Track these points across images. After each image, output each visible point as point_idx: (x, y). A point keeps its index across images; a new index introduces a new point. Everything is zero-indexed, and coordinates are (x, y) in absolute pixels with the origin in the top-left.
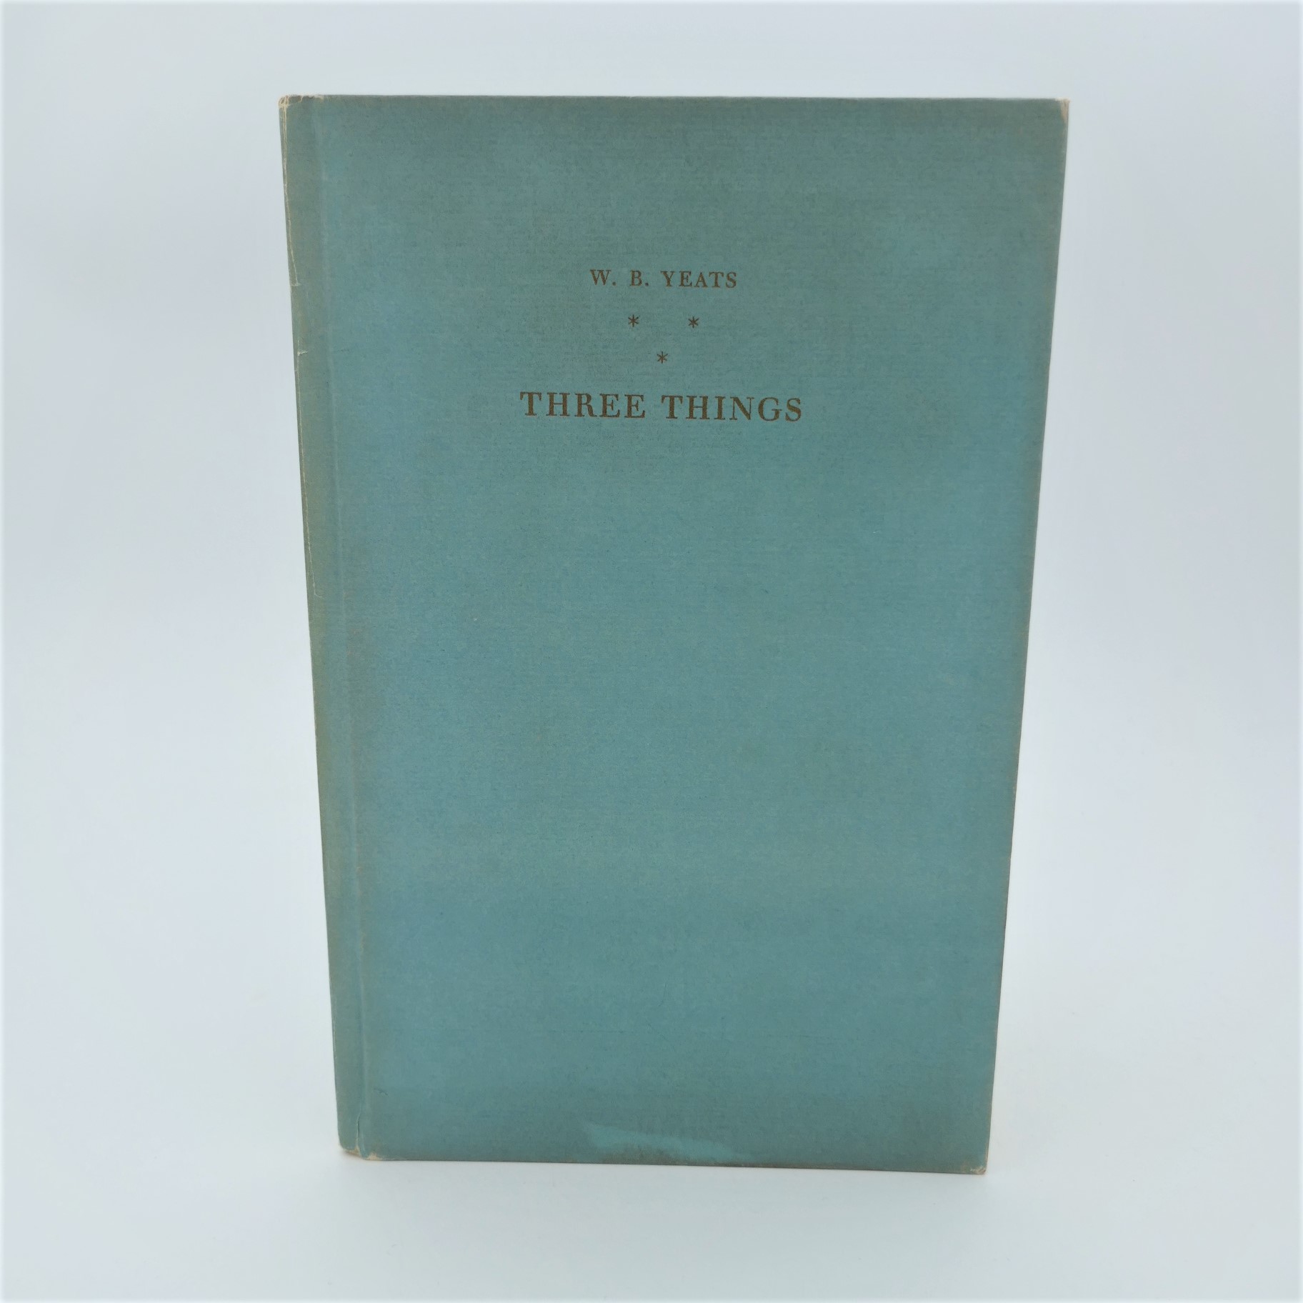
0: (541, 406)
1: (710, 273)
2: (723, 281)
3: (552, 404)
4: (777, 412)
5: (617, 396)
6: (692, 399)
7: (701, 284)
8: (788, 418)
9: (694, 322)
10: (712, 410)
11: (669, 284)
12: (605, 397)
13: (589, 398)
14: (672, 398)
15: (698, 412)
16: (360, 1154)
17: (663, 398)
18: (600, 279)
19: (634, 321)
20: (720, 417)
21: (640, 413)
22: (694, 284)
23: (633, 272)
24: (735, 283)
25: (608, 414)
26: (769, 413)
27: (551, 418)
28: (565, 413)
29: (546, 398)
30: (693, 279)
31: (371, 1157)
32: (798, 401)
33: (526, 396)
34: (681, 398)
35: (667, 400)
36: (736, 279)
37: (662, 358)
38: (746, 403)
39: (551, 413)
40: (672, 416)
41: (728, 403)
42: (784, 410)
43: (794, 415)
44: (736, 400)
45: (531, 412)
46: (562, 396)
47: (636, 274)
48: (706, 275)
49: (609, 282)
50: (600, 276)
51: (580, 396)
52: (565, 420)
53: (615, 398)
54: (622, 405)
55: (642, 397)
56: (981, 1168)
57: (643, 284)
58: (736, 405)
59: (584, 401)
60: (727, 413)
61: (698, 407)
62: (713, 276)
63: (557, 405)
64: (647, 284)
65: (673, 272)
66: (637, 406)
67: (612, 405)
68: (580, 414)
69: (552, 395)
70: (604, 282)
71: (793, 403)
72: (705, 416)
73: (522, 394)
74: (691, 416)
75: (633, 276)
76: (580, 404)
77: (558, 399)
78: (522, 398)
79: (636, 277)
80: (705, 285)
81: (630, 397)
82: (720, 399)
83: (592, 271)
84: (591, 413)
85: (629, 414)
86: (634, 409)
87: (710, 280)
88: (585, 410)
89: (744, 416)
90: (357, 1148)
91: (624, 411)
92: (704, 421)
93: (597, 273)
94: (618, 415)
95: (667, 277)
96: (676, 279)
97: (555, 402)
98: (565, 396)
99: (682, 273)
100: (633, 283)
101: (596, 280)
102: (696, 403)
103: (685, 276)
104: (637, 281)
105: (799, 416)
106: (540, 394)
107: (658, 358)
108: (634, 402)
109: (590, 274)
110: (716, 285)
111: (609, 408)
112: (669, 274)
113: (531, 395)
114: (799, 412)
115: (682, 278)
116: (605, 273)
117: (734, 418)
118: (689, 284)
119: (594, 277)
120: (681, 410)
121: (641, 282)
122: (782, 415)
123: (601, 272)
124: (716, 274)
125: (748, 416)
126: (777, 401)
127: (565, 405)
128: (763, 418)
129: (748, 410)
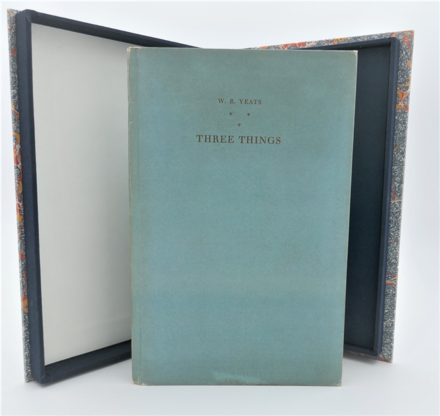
0: (203, 139)
1: (254, 100)
2: (257, 102)
3: (206, 139)
4: (273, 141)
5: (225, 136)
6: (248, 137)
7: (251, 103)
8: (277, 143)
9: (249, 114)
10: (254, 141)
11: (241, 103)
12: (222, 137)
13: (217, 137)
14: (242, 137)
15: (250, 141)
16: (139, 384)
17: (239, 137)
19: (231, 114)
20: (256, 143)
21: (232, 141)
22: (249, 103)
23: (231, 100)
24: (261, 103)
25: (223, 142)
26: (271, 141)
27: (206, 143)
28: (210, 141)
29: (204, 137)
30: (249, 102)
31: (143, 384)
32: (280, 138)
33: (198, 136)
34: (245, 137)
35: (241, 138)
36: (261, 102)
37: (239, 125)
38: (264, 139)
39: (206, 141)
40: (242, 142)
41: (259, 139)
42: (276, 141)
43: (278, 142)
44: (261, 138)
45: (200, 141)
46: (209, 136)
47: (232, 100)
48: (252, 101)
49: (224, 102)
50: (221, 101)
51: (214, 136)
52: (210, 143)
53: (225, 137)
54: (227, 139)
55: (233, 137)
56: (340, 384)
57: (234, 103)
59: (216, 137)
60: (258, 141)
61: (250, 140)
62: (255, 101)
63: (208, 139)
64: (235, 103)
65: (243, 100)
66: (231, 139)
67: (224, 139)
68: (214, 142)
69: (206, 136)
70: (222, 103)
71: (278, 139)
72: (252, 142)
73: (197, 135)
74: (248, 142)
75: (231, 101)
76: (214, 139)
77: (208, 137)
78: (197, 137)
79: (232, 101)
80: (252, 104)
81: (229, 137)
82: (256, 137)
83: (219, 99)
84: (218, 141)
85: (229, 142)
86: (230, 140)
87: (254, 102)
88: (216, 140)
89: (264, 142)
90: (138, 381)
91: (228, 141)
92: (251, 144)
93: (220, 100)
94: (226, 142)
95: (241, 101)
96: (244, 101)
97: (207, 138)
98: (210, 136)
99: (245, 100)
100: (231, 103)
101: (220, 102)
102: (249, 139)
103: (246, 101)
105: (280, 143)
106: (202, 136)
108: (230, 138)
109: (218, 100)
110: (255, 103)
111: (223, 140)
112: (241, 100)
113: (200, 136)
114: (280, 141)
115: (245, 101)
116: (222, 100)
117: (260, 143)
118: (247, 103)
119: (219, 101)
120: (245, 141)
121: (233, 102)
122: (275, 142)
123: (221, 99)
124: (255, 100)
125: (265, 142)
126: (273, 138)
127: (210, 139)
128: (269, 143)
129: (265, 141)
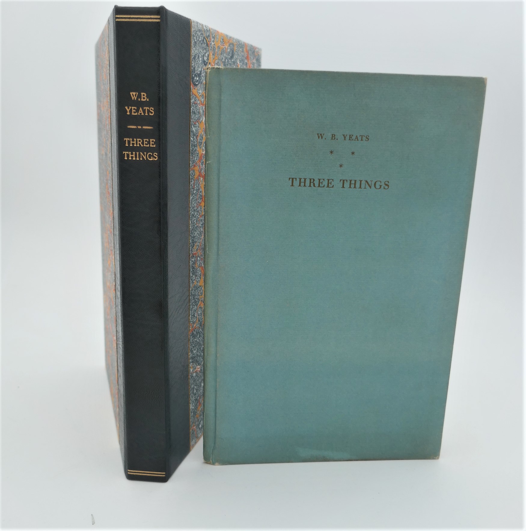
0: (296, 183)
1: (360, 136)
2: (364, 138)
4: (381, 186)
5: (324, 180)
6: (351, 181)
7: (356, 139)
8: (384, 188)
9: (353, 153)
10: (358, 185)
11: (345, 139)
12: (319, 180)
13: (314, 180)
14: (344, 181)
15: (353, 186)
16: (212, 463)
17: (341, 180)
18: (320, 137)
19: (331, 152)
20: (360, 187)
21: (332, 186)
23: (333, 135)
24: (368, 139)
25: (320, 186)
26: (378, 186)
27: (300, 187)
28: (305, 186)
29: (298, 180)
30: (354, 138)
31: (216, 464)
32: (388, 182)
33: (291, 179)
34: (347, 180)
35: (342, 181)
36: (369, 138)
37: (341, 166)
38: (370, 183)
39: (300, 185)
40: (343, 187)
41: (363, 182)
42: (383, 185)
43: (386, 187)
44: (367, 181)
45: (292, 185)
46: (304, 179)
47: (334, 136)
48: (358, 136)
49: (324, 138)
50: (320, 136)
51: (310, 179)
52: (304, 188)
53: (323, 180)
54: (325, 183)
55: (333, 180)
56: (438, 457)
57: (336, 139)
58: (366, 183)
59: (312, 181)
60: (363, 186)
61: (353, 184)
62: (361, 137)
63: (302, 182)
64: (337, 139)
65: (347, 135)
66: (331, 183)
67: (322, 183)
68: (310, 186)
69: (300, 179)
70: (322, 138)
71: (387, 183)
72: (355, 187)
73: (290, 178)
74: (350, 187)
75: (332, 136)
76: (310, 183)
77: (303, 180)
78: (289, 180)
79: (333, 137)
80: (358, 140)
81: (328, 180)
82: (361, 181)
83: (318, 134)
84: (314, 185)
85: (328, 186)
86: (330, 184)
87: (360, 138)
88: (312, 184)
89: (369, 187)
90: (211, 461)
91: (326, 185)
92: (354, 189)
93: (319, 135)
94: (324, 186)
95: (344, 137)
96: (348, 137)
97: (301, 181)
98: (305, 179)
99: (350, 135)
100: (332, 139)
101: (319, 138)
102: (352, 183)
103: (351, 137)
104: (333, 138)
105: (388, 188)
106: (296, 179)
107: (340, 166)
108: (330, 182)
109: (317, 135)
110: (362, 140)
111: (321, 184)
112: (345, 136)
113: (293, 179)
114: (388, 186)
115: (350, 137)
116: (322, 135)
117: (365, 188)
118: (352, 139)
119: (318, 136)
120: (347, 185)
121: (335, 139)
122: (382, 187)
123: (321, 134)
124: (362, 136)
125: (370, 187)
126: (381, 182)
127: (305, 182)
128: (376, 188)
129: (370, 185)
